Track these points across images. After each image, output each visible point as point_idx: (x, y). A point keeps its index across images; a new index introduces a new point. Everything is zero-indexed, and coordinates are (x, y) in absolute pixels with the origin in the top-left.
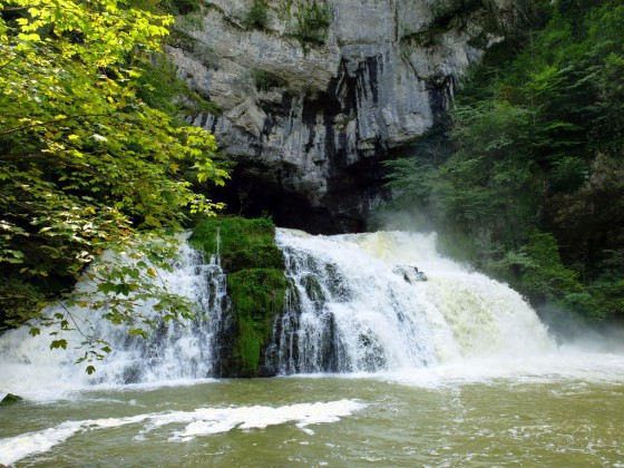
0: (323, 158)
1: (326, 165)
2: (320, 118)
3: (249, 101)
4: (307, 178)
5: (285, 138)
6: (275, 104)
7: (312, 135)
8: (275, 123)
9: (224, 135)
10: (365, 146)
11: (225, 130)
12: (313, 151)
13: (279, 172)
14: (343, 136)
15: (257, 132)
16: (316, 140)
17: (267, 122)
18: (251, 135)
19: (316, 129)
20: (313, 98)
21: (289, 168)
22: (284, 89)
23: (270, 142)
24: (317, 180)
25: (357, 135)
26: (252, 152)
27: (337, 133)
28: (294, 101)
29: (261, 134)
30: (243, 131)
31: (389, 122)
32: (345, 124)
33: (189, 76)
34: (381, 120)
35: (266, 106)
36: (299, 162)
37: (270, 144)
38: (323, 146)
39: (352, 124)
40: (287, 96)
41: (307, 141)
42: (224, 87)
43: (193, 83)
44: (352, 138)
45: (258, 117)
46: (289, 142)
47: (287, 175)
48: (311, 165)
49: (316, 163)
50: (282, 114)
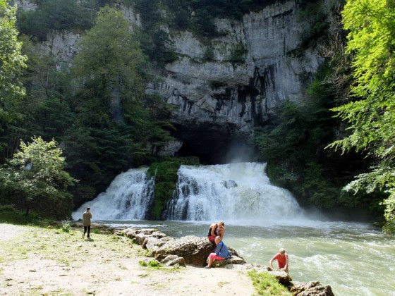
0: (250, 119)
1: (253, 122)
2: (248, 98)
3: (206, 96)
4: (242, 130)
5: (229, 111)
6: (222, 95)
7: (244, 108)
8: (223, 104)
9: (195, 113)
10: (271, 112)
11: (196, 111)
12: (245, 116)
13: (227, 127)
14: (260, 107)
15: (212, 110)
16: (246, 110)
17: (218, 104)
18: (210, 112)
19: (246, 104)
20: (242, 89)
21: (232, 126)
22: (226, 87)
23: (220, 114)
24: (247, 131)
25: (266, 106)
26: (211, 120)
27: (257, 105)
28: (232, 92)
29: (215, 111)
30: (205, 111)
31: (281, 99)
32: (261, 100)
33: (176, 89)
34: (277, 98)
35: (217, 97)
36: (236, 122)
37: (220, 115)
38: (250, 113)
39: (264, 100)
40: (228, 90)
41: (240, 111)
42: (193, 92)
43: (178, 92)
44: (264, 108)
45: (212, 103)
46: (231, 113)
47: (232, 129)
48: (243, 123)
49: (247, 122)
50: (226, 99)
